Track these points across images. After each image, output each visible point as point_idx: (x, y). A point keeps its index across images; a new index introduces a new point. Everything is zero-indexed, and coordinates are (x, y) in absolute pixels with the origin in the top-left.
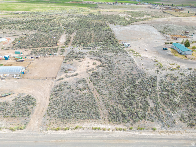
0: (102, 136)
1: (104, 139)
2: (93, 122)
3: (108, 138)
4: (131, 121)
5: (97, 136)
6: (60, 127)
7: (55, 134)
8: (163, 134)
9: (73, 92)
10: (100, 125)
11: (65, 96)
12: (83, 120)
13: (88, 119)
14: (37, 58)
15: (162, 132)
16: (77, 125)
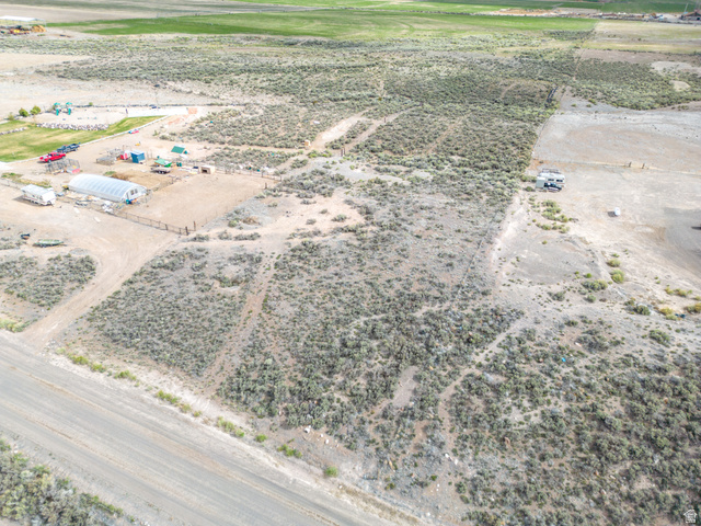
1: (157, 431)
2: (175, 378)
3: (171, 435)
4: (280, 418)
5: (150, 417)
6: (91, 357)
7: (66, 368)
8: (346, 499)
9: (196, 283)
10: (187, 391)
11: (169, 286)
12: (155, 363)
13: (168, 363)
14: (205, 171)
15: (348, 492)
16: (131, 369)
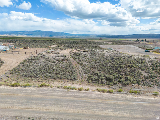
0: (76, 95)
1: (78, 97)
2: (67, 82)
3: (84, 97)
4: (119, 85)
5: (69, 94)
6: (20, 83)
7: (9, 88)
9: (50, 62)
10: (76, 85)
11: (40, 63)
12: (54, 80)
13: (61, 79)
